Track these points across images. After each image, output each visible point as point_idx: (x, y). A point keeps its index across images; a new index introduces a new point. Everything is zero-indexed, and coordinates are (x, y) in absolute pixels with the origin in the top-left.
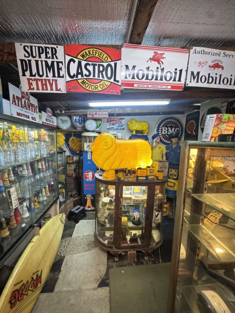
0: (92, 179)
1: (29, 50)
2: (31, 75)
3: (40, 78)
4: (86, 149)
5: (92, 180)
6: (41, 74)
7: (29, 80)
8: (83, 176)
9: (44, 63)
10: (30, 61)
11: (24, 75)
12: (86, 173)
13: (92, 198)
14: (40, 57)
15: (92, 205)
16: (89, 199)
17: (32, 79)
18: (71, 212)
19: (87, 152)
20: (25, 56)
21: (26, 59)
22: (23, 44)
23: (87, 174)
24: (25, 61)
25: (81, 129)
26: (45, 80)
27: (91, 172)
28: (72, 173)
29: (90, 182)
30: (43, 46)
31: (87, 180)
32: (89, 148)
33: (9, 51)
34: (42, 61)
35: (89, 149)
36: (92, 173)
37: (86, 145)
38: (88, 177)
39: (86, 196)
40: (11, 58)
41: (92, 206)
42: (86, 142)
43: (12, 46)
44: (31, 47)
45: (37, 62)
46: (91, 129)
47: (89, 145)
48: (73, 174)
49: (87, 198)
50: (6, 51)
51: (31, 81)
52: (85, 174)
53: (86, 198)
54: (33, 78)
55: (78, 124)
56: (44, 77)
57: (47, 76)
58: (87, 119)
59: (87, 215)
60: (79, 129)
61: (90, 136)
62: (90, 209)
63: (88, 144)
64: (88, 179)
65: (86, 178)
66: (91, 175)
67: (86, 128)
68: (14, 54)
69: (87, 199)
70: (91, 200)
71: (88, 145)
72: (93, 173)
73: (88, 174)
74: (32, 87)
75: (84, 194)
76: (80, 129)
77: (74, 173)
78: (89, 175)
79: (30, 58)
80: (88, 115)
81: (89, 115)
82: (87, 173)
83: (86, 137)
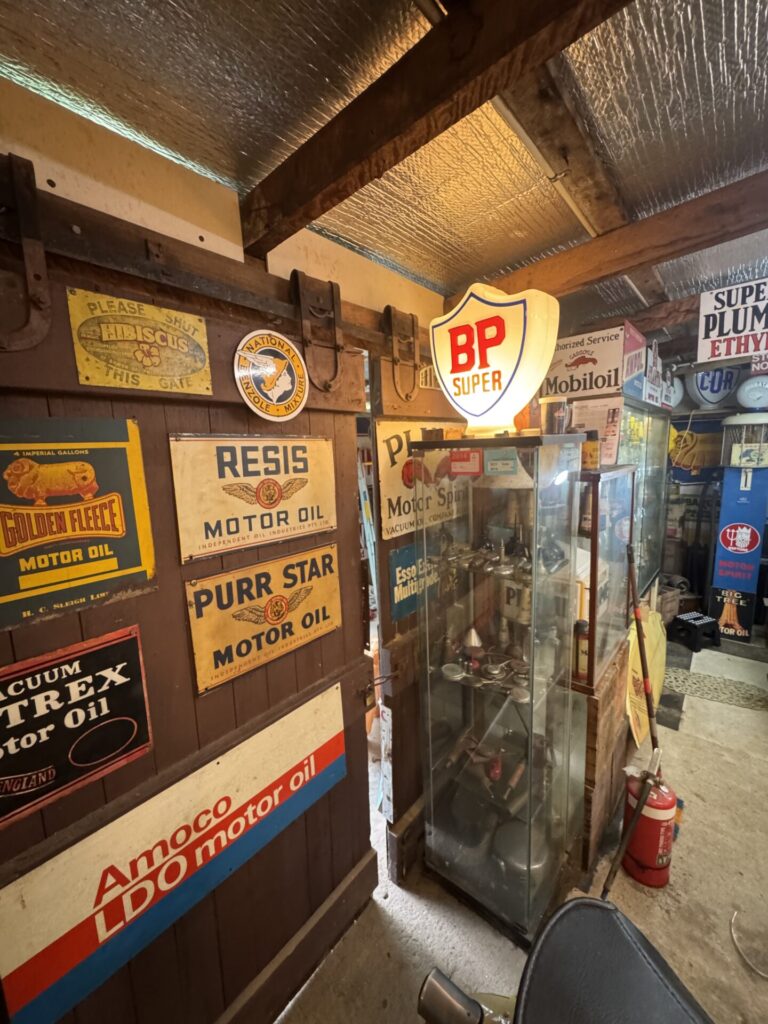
0: (749, 547)
1: (724, 298)
2: (721, 333)
3: (736, 335)
4: (735, 461)
5: (746, 551)
6: (740, 327)
7: (714, 343)
8: (717, 535)
9: (750, 311)
10: (722, 315)
11: (707, 336)
12: (728, 531)
13: (741, 603)
14: (744, 302)
15: (740, 623)
16: (731, 603)
17: (720, 341)
18: (676, 620)
19: (739, 470)
20: (716, 308)
21: (717, 312)
22: (715, 292)
23: (730, 533)
24: (714, 316)
25: (715, 406)
26: (747, 337)
27: (748, 528)
28: (673, 528)
29: (739, 557)
30: (753, 284)
31: (730, 549)
32: (748, 458)
33: (688, 308)
34: (746, 309)
35: (748, 461)
36: (749, 531)
37: (737, 450)
38: (734, 542)
39: (720, 595)
40: (691, 316)
41: (737, 625)
42: (739, 442)
43: (696, 299)
44: (730, 292)
45: (736, 313)
46: (757, 405)
47: (752, 450)
48: (675, 531)
49: (722, 600)
50: (684, 308)
51: (717, 344)
52: (725, 532)
53: (719, 598)
54: (722, 338)
55: (707, 394)
56: (746, 332)
57: (752, 329)
58: (749, 377)
59: (722, 643)
60: (708, 408)
61: (753, 426)
62: (731, 632)
63: (746, 447)
64: (734, 545)
65: (727, 543)
66: (747, 538)
67: (738, 404)
68: (697, 311)
69: (722, 604)
70: (738, 607)
71: (745, 449)
72: (753, 532)
73: (735, 535)
74: (717, 353)
75: (715, 586)
76: (711, 407)
77: (679, 530)
78: (739, 537)
79: (726, 308)
80: (754, 366)
81: (756, 364)
82: (731, 528)
83: (740, 427)
